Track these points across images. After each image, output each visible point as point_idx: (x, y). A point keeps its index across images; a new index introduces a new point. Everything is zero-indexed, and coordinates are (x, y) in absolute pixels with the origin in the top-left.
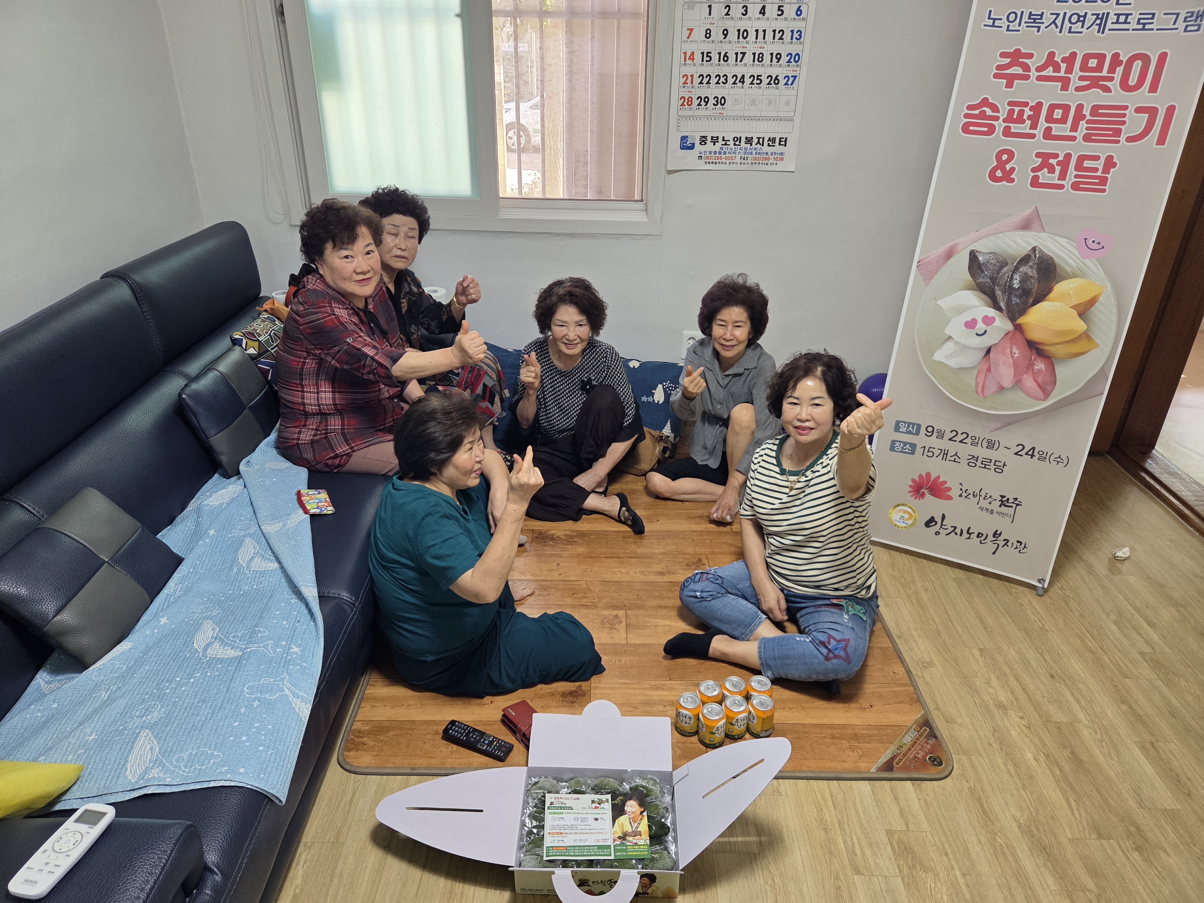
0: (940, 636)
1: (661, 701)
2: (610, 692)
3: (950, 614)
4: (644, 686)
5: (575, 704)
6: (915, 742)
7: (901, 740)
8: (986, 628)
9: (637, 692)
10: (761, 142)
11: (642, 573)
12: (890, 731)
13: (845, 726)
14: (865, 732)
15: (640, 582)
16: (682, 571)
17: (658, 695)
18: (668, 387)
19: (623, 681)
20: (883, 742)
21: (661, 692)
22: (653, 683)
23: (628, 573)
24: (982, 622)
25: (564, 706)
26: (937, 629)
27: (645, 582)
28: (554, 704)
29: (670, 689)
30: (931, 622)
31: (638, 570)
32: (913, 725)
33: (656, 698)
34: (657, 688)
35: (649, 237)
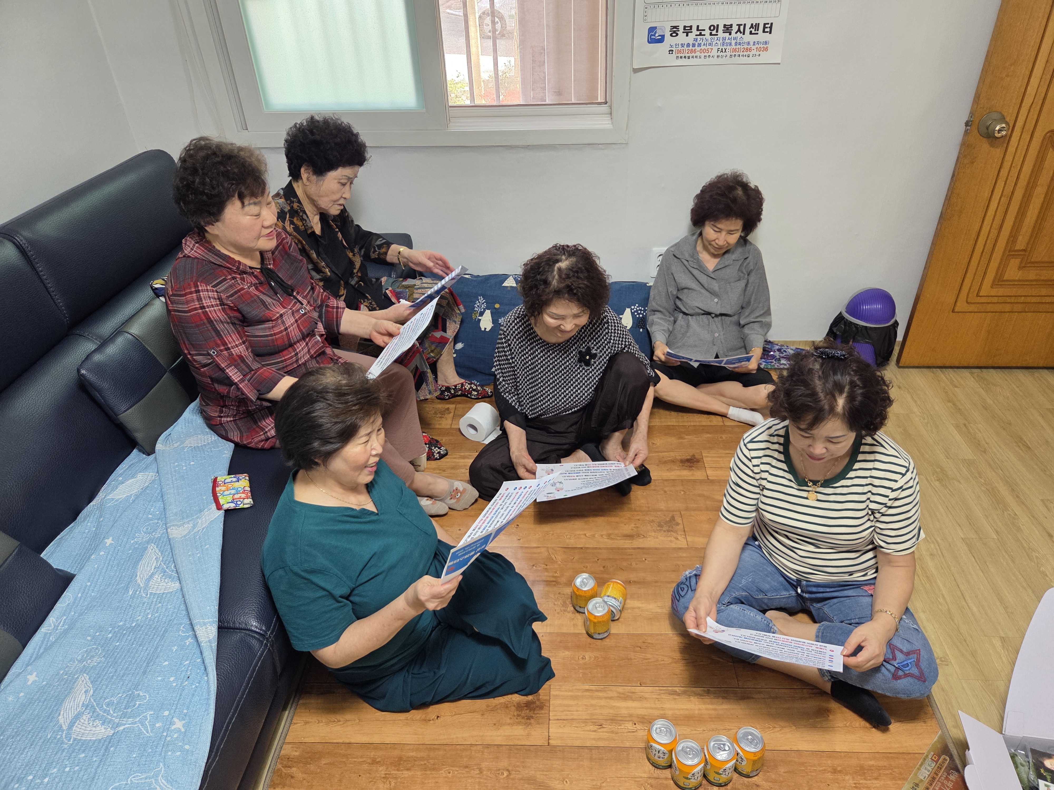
0: (953, 620)
1: (631, 716)
2: (572, 702)
3: (963, 588)
4: (610, 694)
5: (532, 721)
6: (934, 778)
7: (916, 774)
8: (1006, 608)
9: (602, 702)
10: (742, 30)
11: (609, 536)
12: (902, 762)
13: (848, 754)
14: (872, 763)
15: (607, 548)
16: (653, 534)
17: (627, 708)
18: (637, 311)
19: (587, 687)
20: (894, 779)
21: (630, 704)
22: (620, 689)
23: (593, 536)
24: (1001, 600)
25: (519, 723)
26: (949, 610)
27: (612, 549)
28: (508, 721)
29: (641, 699)
30: (941, 600)
31: (604, 533)
32: (929, 752)
33: (624, 712)
34: (625, 697)
35: (614, 146)
